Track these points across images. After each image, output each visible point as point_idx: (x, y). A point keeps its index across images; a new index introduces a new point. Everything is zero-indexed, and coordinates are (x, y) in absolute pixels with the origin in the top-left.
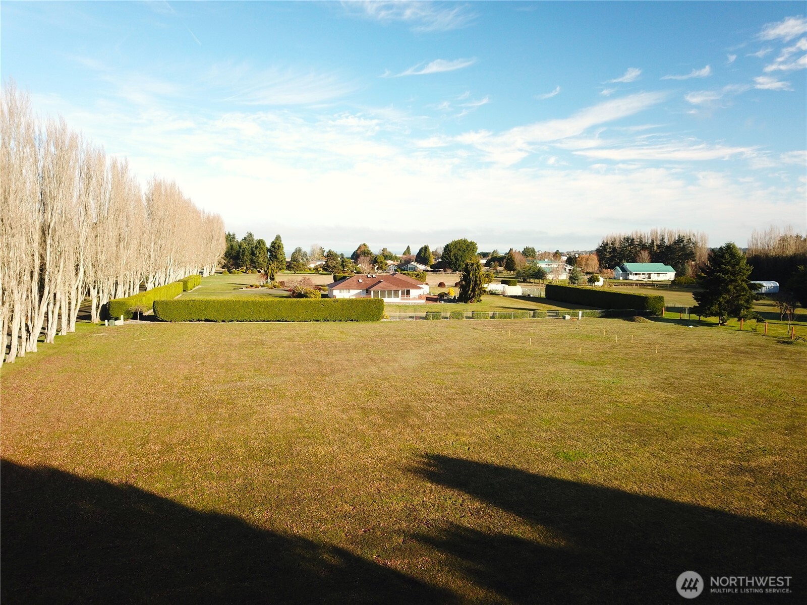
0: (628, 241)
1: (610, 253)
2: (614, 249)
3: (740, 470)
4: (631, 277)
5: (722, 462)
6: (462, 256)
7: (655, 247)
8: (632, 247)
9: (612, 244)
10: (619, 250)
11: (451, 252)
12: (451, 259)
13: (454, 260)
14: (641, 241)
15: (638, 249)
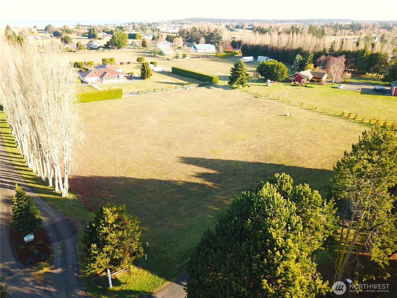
0: (194, 29)
1: (186, 34)
2: (188, 33)
3: (249, 150)
4: (198, 51)
5: (245, 148)
6: (121, 41)
7: (206, 33)
8: (196, 32)
9: (187, 30)
10: (190, 33)
11: (116, 39)
12: (116, 43)
13: (118, 43)
14: (200, 30)
15: (198, 34)
